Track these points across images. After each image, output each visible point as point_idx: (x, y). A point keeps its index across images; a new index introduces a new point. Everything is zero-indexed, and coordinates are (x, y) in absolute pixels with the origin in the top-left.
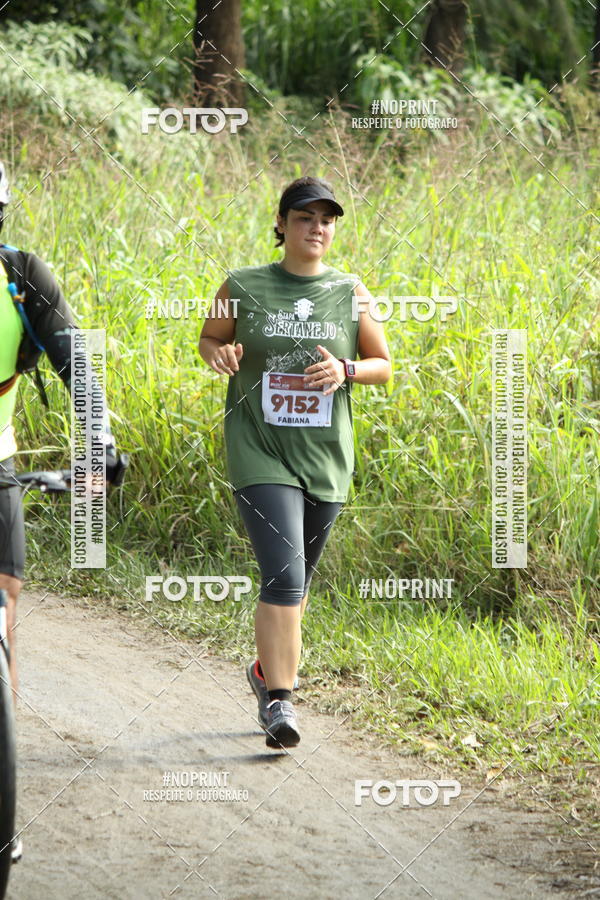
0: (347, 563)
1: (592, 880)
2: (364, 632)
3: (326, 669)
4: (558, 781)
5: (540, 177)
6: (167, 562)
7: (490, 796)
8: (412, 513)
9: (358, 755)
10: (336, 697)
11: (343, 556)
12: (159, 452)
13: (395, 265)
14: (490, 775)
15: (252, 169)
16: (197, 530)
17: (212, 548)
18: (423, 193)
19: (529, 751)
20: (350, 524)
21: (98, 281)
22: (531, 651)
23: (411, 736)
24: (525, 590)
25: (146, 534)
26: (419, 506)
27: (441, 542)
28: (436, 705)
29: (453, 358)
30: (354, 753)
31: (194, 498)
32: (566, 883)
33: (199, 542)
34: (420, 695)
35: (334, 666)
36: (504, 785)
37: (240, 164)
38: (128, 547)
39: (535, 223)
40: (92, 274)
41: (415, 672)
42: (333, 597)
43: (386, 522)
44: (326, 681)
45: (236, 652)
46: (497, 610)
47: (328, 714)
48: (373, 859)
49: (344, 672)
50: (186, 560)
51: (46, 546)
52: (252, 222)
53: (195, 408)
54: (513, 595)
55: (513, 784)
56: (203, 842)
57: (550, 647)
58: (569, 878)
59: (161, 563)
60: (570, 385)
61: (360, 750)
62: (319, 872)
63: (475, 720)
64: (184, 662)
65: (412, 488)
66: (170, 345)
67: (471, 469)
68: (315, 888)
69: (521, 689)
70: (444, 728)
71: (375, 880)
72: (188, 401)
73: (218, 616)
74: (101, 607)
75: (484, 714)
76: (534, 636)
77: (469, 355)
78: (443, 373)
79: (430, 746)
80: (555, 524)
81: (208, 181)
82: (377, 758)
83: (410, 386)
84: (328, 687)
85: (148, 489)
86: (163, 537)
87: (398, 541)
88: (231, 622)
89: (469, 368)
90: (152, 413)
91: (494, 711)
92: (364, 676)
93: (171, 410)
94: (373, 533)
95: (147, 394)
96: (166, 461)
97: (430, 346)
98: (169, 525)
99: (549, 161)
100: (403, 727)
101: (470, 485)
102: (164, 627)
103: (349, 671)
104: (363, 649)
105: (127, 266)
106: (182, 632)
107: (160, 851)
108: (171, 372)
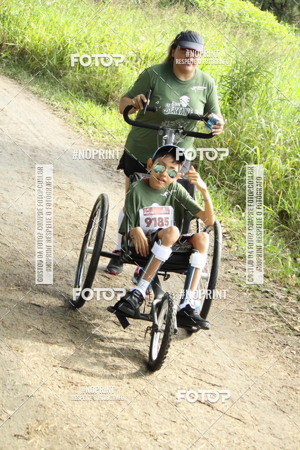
0: (72, 85)
1: (110, 169)
2: (73, 101)
3: (62, 108)
4: (108, 145)
5: (135, 10)
7: (92, 145)
8: (90, 78)
10: (63, 115)
11: (72, 84)
12: (37, 50)
13: (98, 22)
14: (93, 140)
17: (43, 75)
18: (108, 7)
19: (103, 137)
20: (75, 77)
21: (33, 9)
22: (109, 115)
23: (78, 127)
24: (111, 101)
26: (92, 76)
27: (95, 86)
28: (85, 122)
29: (107, 45)
32: (105, 169)
34: (82, 119)
36: (96, 143)
38: (25, 70)
39: (131, 20)
40: (32, 8)
41: (82, 114)
43: (83, 78)
45: (43, 99)
46: (103, 104)
51: (7, 65)
53: (47, 43)
54: (108, 101)
55: (98, 143)
56: (26, 141)
57: (113, 114)
58: (105, 167)
59: (31, 75)
60: (131, 58)
63: (93, 127)
64: (31, 99)
65: (91, 72)
66: (45, 28)
67: (105, 71)
69: (105, 123)
70: (86, 128)
72: (46, 41)
74: (15, 82)
75: (95, 126)
76: (110, 111)
77: (111, 46)
78: (104, 48)
79: (81, 130)
80: (121, 88)
82: (69, 131)
83: (96, 49)
84: (62, 112)
86: (33, 70)
87: (85, 83)
88: (44, 92)
89: (110, 49)
90: (37, 41)
91: (97, 126)
92: (70, 111)
93: (42, 42)
94: (80, 80)
95: (37, 37)
97: (102, 42)
99: (137, 8)
100: (76, 125)
101: (104, 75)
102: (28, 89)
103: (67, 110)
104: (72, 106)
106: (32, 92)
107: (16, 140)
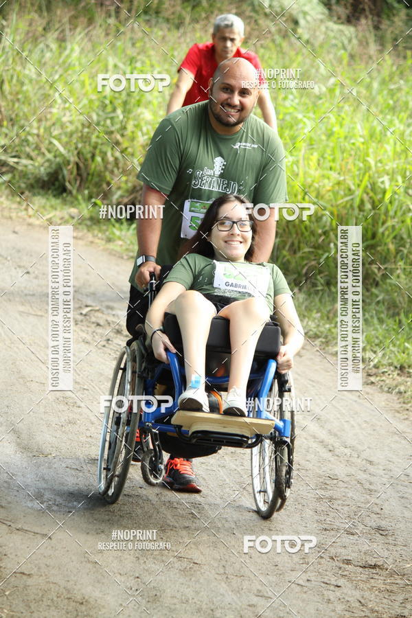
3: (391, 365)
6: (300, 290)
9: (404, 419)
10: (395, 383)
15: (381, 51)
16: (320, 272)
17: (328, 284)
25: (289, 271)
30: (403, 417)
31: (320, 252)
33: (321, 279)
35: (395, 363)
37: (373, 48)
42: (400, 321)
44: (390, 372)
47: (389, 392)
48: (406, 483)
49: (402, 368)
50: (312, 290)
52: (375, 85)
53: (327, 197)
61: (406, 416)
62: (372, 487)
66: (315, 156)
68: (368, 497)
71: (405, 496)
72: (323, 192)
73: (327, 326)
81: (352, 56)
84: (391, 376)
85: (293, 244)
86: (299, 274)
96: (306, 228)
98: (303, 267)
103: (404, 368)
105: (294, 105)
108: (314, 173)
